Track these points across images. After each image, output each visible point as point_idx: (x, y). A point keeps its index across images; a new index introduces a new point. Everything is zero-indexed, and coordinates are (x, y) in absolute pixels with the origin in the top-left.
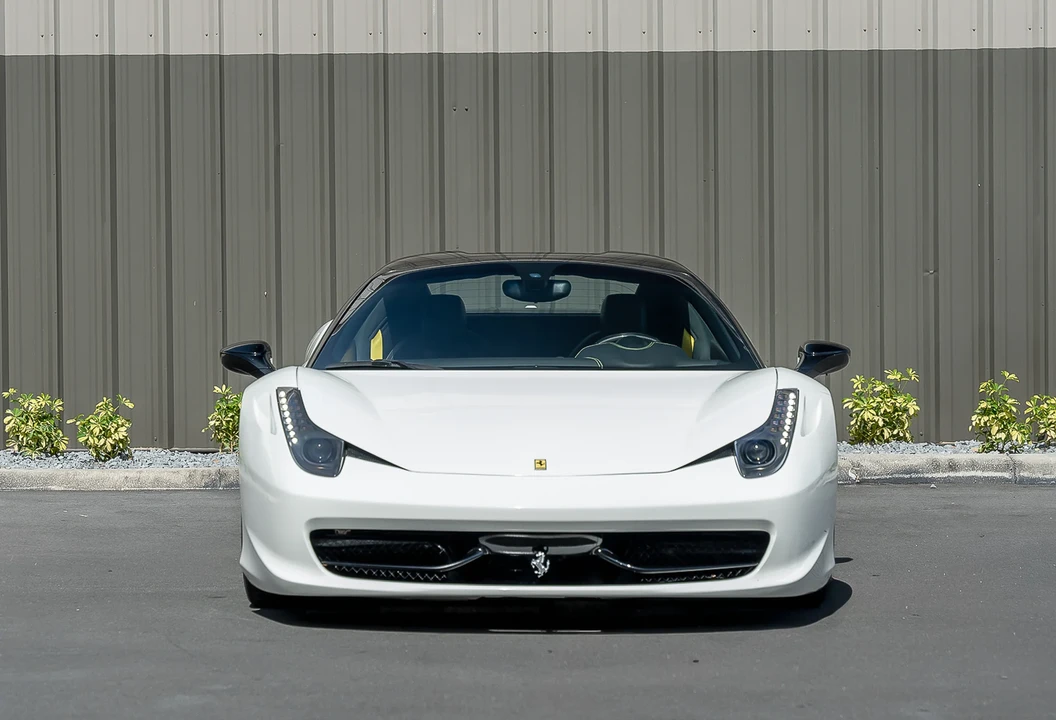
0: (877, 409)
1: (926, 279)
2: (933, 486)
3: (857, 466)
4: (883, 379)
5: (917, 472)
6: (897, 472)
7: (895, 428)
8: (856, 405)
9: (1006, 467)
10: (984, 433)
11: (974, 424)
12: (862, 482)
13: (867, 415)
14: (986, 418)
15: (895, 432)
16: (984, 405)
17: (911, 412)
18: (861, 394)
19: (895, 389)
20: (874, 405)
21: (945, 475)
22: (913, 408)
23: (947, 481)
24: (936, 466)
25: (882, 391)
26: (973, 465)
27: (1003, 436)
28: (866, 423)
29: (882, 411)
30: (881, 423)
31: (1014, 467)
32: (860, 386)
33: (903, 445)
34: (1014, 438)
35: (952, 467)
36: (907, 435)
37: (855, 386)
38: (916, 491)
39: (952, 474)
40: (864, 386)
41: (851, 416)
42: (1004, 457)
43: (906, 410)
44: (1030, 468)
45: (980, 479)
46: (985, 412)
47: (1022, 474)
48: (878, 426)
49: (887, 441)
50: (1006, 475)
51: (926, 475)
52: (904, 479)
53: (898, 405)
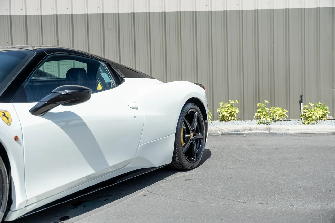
0: (227, 111)
1: (240, 75)
2: (244, 136)
3: (221, 130)
4: (229, 103)
5: (239, 131)
6: (233, 131)
7: (232, 117)
8: (221, 110)
9: (267, 129)
10: (259, 118)
11: (256, 116)
12: (222, 135)
13: (224, 113)
14: (259, 114)
15: (232, 118)
16: (259, 110)
17: (237, 112)
18: (222, 107)
19: (232, 106)
20: (226, 110)
21: (248, 132)
22: (237, 111)
23: (248, 134)
24: (245, 130)
25: (228, 106)
26: (256, 129)
27: (264, 119)
28: (224, 116)
29: (228, 112)
30: (228, 116)
31: (269, 129)
32: (222, 105)
33: (235, 122)
34: (268, 120)
35: (250, 130)
36: (236, 119)
37: (220, 105)
38: (239, 137)
39: (250, 132)
40: (223, 105)
41: (220, 114)
42: (265, 126)
43: (235, 112)
44: (274, 129)
45: (259, 133)
46: (259, 112)
47: (272, 131)
48: (227, 117)
49: (230, 121)
50: (267, 132)
51: (242, 132)
52: (235, 133)
53: (233, 110)
